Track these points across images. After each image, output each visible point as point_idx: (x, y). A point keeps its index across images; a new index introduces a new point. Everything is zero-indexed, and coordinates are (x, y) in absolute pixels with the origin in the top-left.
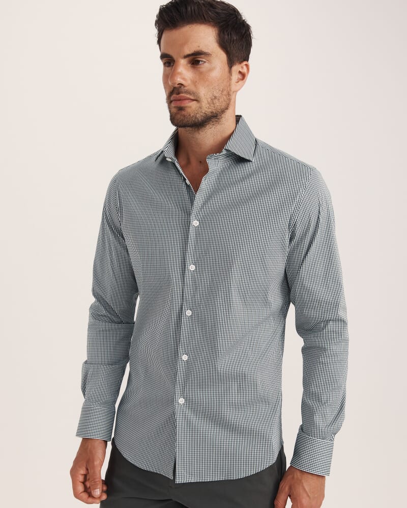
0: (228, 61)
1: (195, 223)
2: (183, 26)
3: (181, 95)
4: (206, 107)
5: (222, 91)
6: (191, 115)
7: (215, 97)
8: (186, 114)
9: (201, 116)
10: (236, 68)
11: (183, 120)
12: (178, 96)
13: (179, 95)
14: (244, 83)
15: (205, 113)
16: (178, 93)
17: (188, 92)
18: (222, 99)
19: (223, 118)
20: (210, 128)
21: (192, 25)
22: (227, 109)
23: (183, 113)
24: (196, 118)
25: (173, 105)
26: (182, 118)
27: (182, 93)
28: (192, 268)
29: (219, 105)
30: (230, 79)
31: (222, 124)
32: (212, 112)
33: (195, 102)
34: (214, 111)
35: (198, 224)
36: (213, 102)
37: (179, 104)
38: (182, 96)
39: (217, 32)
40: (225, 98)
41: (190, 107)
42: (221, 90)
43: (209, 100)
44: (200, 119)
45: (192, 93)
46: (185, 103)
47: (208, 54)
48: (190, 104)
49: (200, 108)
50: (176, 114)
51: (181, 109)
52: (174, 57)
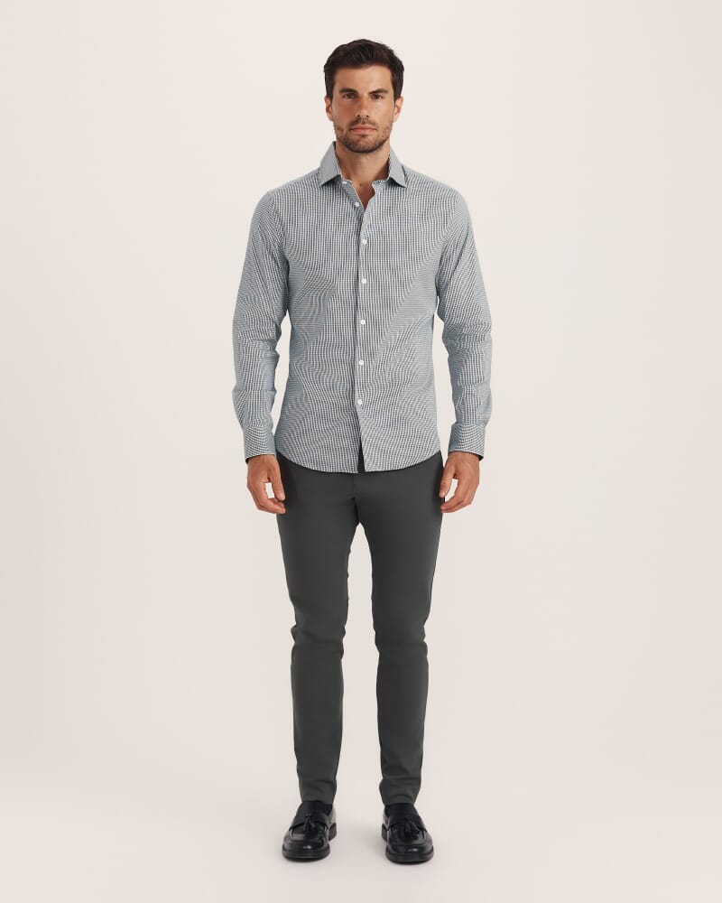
0: (394, 96)
2: (367, 67)
4: (381, 135)
6: (372, 142)
7: (387, 127)
8: (367, 141)
9: (378, 143)
10: (398, 102)
11: (365, 146)
12: (362, 125)
13: (364, 125)
15: (380, 141)
16: (364, 123)
17: (371, 122)
23: (365, 140)
24: (375, 144)
25: (354, 132)
26: (364, 144)
27: (367, 123)
33: (375, 131)
36: (385, 131)
37: (362, 132)
38: (366, 126)
41: (372, 135)
43: (384, 129)
45: (374, 124)
46: (367, 132)
47: (386, 92)
48: (372, 133)
49: (378, 136)
50: (358, 141)
51: (364, 136)
52: (360, 92)
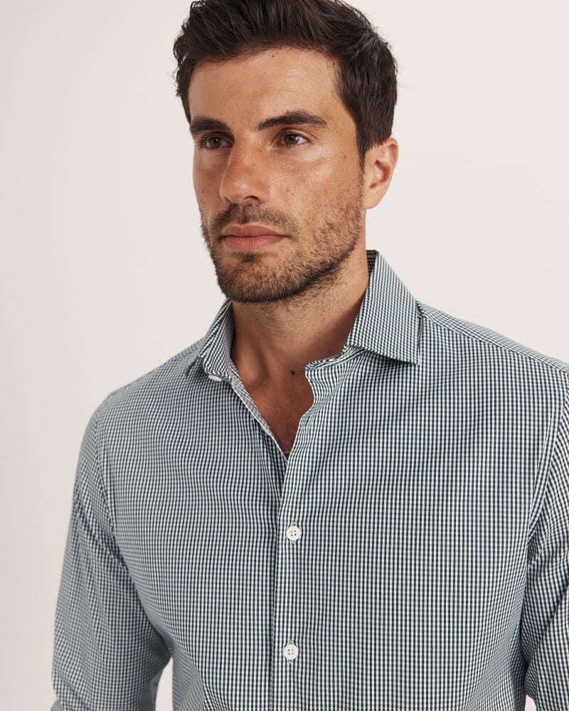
0: (357, 137)
1: (293, 533)
2: (254, 53)
3: (252, 224)
4: (310, 251)
5: (347, 212)
6: (278, 276)
7: (331, 226)
8: (263, 273)
9: (300, 274)
10: (375, 153)
11: (255, 287)
12: (242, 227)
13: (248, 225)
14: (387, 188)
15: (309, 267)
16: (245, 220)
17: (267, 217)
18: (346, 231)
19: (343, 271)
20: (314, 297)
21: (279, 51)
22: (352, 248)
23: (257, 269)
24: (288, 280)
25: (226, 247)
26: (253, 280)
27: (255, 219)
28: (290, 652)
29: (337, 242)
30: (362, 181)
31: (341, 284)
32: (323, 263)
33: (286, 240)
34: (328, 259)
35: (299, 536)
36: (326, 238)
37: (244, 246)
38: (255, 227)
39: (337, 68)
40: (351, 225)
41: (275, 255)
42: (345, 207)
43: (318, 234)
44: (297, 282)
45: (279, 219)
46: (261, 246)
47: (318, 122)
48: (274, 247)
49: (299, 254)
50: (238, 271)
51: (250, 258)
52: (235, 126)
